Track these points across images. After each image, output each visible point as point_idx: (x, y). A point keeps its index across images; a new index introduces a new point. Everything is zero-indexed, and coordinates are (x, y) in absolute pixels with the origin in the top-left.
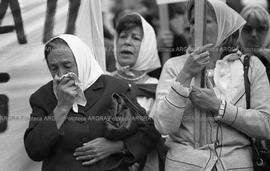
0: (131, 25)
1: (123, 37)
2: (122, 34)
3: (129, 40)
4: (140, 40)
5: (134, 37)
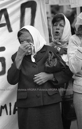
0: (59, 19)
1: (55, 25)
2: (55, 24)
3: (58, 27)
4: (63, 26)
5: (61, 25)
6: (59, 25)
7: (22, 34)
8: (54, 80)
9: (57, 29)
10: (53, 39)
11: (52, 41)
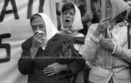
5: (71, 14)
6: (69, 14)
7: (34, 18)
8: (67, 70)
9: (67, 17)
10: (62, 28)
11: (61, 30)
